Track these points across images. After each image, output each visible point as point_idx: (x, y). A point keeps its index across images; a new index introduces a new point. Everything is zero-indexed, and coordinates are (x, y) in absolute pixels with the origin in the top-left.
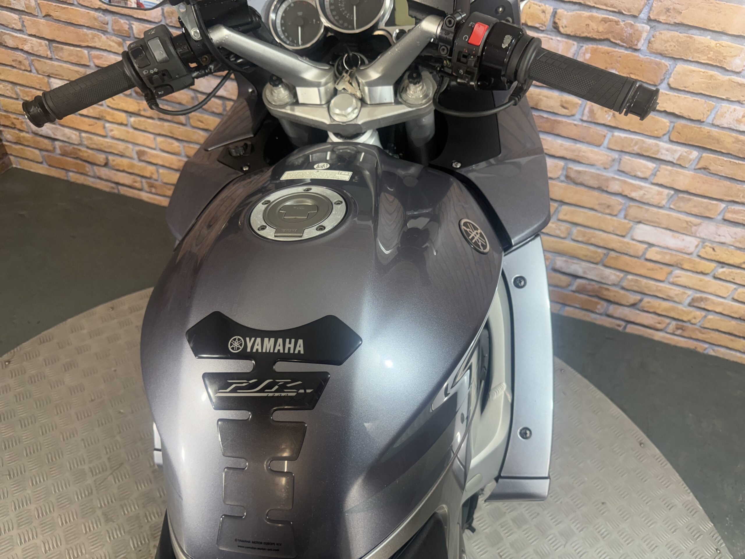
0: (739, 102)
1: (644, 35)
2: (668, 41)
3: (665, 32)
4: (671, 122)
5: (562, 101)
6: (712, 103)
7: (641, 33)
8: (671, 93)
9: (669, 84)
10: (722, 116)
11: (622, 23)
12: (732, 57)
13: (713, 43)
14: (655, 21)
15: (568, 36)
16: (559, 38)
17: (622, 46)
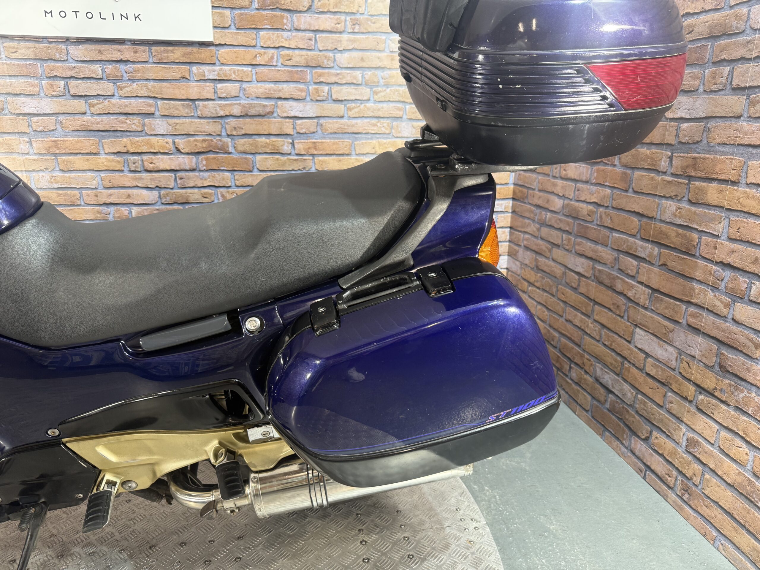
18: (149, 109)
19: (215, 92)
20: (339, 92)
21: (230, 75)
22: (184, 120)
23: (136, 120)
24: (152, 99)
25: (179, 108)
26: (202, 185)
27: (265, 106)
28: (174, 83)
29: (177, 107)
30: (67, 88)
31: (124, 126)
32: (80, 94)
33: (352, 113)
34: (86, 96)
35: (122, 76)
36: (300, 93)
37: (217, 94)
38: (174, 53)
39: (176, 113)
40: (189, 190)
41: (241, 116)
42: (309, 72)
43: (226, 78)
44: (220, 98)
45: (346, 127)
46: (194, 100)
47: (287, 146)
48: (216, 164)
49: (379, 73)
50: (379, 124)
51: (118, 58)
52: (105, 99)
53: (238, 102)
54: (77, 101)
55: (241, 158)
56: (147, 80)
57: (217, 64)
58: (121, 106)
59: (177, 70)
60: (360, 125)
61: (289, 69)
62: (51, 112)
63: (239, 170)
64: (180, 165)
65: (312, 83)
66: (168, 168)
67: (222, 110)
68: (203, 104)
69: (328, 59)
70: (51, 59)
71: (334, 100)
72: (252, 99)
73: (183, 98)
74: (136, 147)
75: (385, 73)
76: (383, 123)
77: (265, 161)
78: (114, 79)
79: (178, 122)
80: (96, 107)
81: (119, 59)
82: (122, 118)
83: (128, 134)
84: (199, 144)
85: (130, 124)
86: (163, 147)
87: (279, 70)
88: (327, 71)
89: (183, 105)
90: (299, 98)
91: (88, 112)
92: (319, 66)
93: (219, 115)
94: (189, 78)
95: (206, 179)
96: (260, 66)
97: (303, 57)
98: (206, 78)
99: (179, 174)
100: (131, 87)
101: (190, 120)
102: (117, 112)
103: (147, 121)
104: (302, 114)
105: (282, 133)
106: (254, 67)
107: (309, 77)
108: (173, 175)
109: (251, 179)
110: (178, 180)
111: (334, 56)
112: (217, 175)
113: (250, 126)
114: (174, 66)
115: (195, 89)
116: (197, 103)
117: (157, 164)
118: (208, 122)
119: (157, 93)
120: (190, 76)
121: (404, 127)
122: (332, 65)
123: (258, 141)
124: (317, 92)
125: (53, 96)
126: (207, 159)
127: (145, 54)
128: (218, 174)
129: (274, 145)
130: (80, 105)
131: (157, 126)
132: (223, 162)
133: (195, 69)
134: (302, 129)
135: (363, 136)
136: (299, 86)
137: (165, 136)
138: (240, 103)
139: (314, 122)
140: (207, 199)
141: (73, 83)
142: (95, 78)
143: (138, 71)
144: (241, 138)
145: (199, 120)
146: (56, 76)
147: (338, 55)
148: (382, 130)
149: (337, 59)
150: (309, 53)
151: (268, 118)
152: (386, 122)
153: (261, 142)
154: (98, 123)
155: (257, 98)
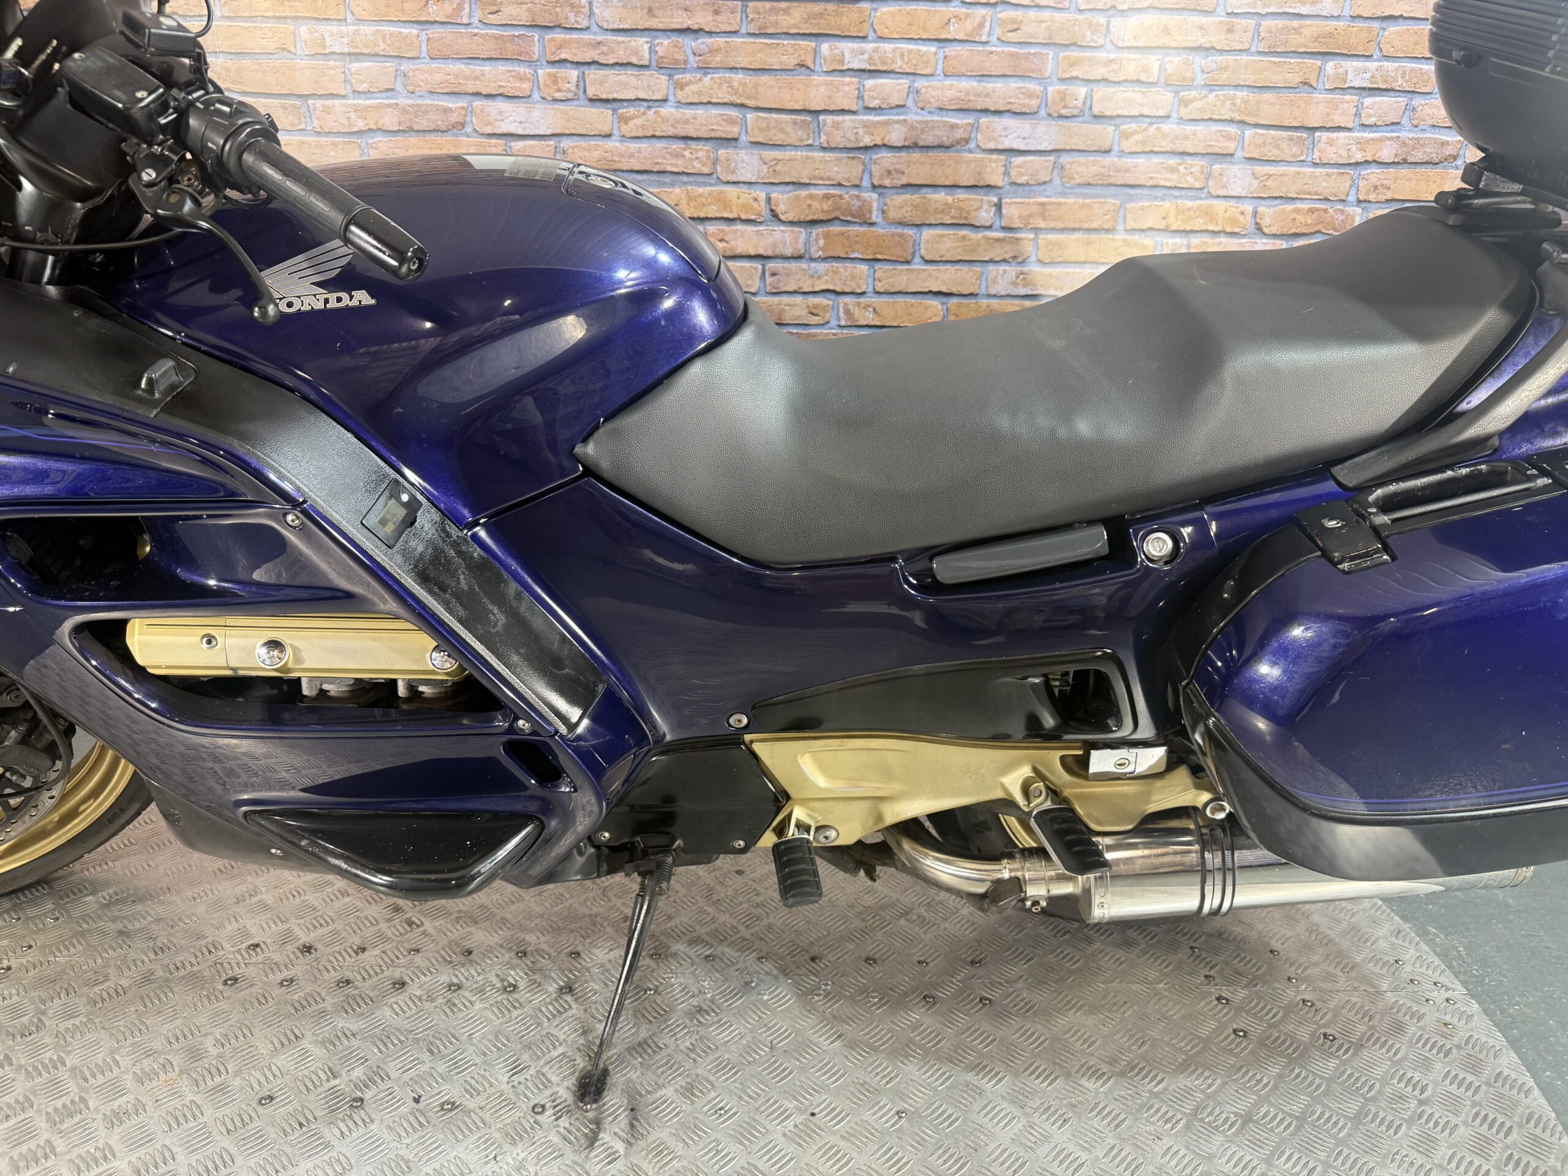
0: (1004, 260)
1: (875, 205)
2: (901, 207)
3: (896, 197)
4: (943, 304)
5: (808, 306)
6: (977, 268)
7: (870, 203)
8: (928, 267)
9: (922, 258)
10: (994, 281)
11: (846, 196)
12: (976, 210)
13: (950, 199)
14: (880, 186)
15: (792, 223)
16: (782, 228)
17: (855, 223)
18: (729, 128)
19: (860, 97)
20: (1106, 100)
21: (894, 62)
22: (793, 153)
23: (702, 150)
24: (736, 109)
25: (787, 128)
26: (811, 289)
27: (953, 127)
28: (783, 77)
29: (783, 126)
30: (582, 83)
31: (680, 162)
32: (604, 96)
33: (1128, 145)
34: (615, 100)
35: (686, 62)
36: (1027, 101)
37: (863, 101)
38: (789, 14)
39: (779, 138)
40: (786, 299)
41: (904, 147)
42: (1051, 56)
43: (884, 68)
44: (868, 109)
45: (1112, 173)
46: (816, 113)
47: (988, 211)
48: (844, 246)
49: (1199, 61)
50: (1182, 168)
51: (682, 23)
52: (649, 108)
53: (902, 118)
54: (599, 110)
55: (893, 235)
56: (733, 69)
57: (870, 38)
58: (678, 122)
59: (791, 51)
60: (1143, 168)
61: (1012, 49)
62: (549, 132)
63: (885, 260)
64: (774, 246)
65: (1055, 80)
66: (752, 252)
67: (868, 133)
68: (833, 122)
69: (1094, 28)
70: (559, 26)
71: (1095, 117)
72: (930, 113)
73: (797, 107)
74: (696, 207)
75: (1210, 58)
76: (1192, 166)
77: (938, 242)
78: (669, 67)
79: (780, 157)
80: (632, 124)
81: (684, 26)
82: (677, 146)
83: (685, 179)
84: (816, 205)
85: (690, 159)
86: (746, 207)
87: (992, 53)
88: (1088, 54)
89: (795, 123)
90: (1023, 110)
91: (616, 132)
92: (1074, 44)
93: (861, 145)
94: (812, 67)
95: (819, 278)
96: (954, 44)
97: (1043, 25)
98: (845, 67)
99: (771, 265)
100: (700, 85)
101: (804, 153)
102: (670, 133)
103: (722, 152)
104: (1026, 145)
105: (982, 183)
106: (941, 45)
107: (1049, 68)
108: (760, 267)
109: (905, 278)
110: (767, 276)
111: (1108, 22)
112: (841, 270)
113: (918, 168)
114: (785, 42)
115: (822, 89)
116: (821, 117)
117: (732, 243)
118: (837, 159)
119: (748, 98)
120: (814, 63)
121: (1235, 176)
122: (1101, 41)
123: (930, 200)
124: (1063, 99)
125: (555, 100)
126: (827, 236)
127: (735, 17)
128: (846, 268)
129: (961, 209)
130: (601, 118)
131: (740, 166)
132: (857, 242)
133: (825, 47)
134: (1022, 174)
135: (1146, 191)
136: (1028, 85)
137: (754, 186)
138: (905, 120)
139: (1048, 161)
140: (818, 318)
141: (593, 74)
142: (635, 65)
143: (718, 51)
144: (897, 193)
145: (821, 154)
146: (565, 61)
147: (1117, 22)
148: (1187, 182)
149: (1112, 29)
150: (1058, 16)
151: (958, 151)
152: (1198, 163)
153: (938, 202)
154: (632, 156)
155: (940, 109)
